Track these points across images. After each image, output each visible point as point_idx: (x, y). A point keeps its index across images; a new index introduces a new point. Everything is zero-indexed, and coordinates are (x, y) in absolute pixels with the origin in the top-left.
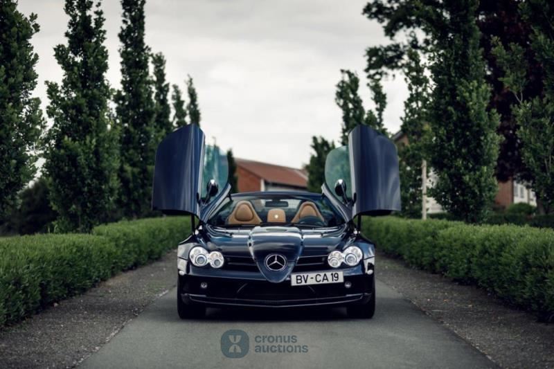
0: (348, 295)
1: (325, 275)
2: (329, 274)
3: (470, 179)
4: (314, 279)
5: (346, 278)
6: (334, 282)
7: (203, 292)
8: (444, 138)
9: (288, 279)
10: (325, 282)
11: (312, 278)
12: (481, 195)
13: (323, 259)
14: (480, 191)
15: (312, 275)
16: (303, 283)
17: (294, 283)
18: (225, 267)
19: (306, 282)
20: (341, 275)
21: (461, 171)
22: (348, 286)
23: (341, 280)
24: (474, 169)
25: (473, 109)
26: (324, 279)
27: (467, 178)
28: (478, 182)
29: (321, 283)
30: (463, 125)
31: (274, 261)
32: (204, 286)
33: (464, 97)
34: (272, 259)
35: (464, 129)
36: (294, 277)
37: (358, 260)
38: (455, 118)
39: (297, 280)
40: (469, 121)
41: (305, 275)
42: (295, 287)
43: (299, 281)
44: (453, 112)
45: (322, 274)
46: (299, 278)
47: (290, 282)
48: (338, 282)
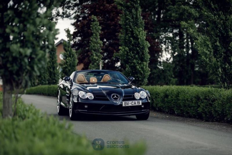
0: (143, 110)
1: (135, 102)
2: (136, 102)
3: (139, 67)
4: (131, 104)
6: (138, 105)
7: (86, 109)
8: (128, 51)
10: (135, 105)
11: (130, 103)
12: (144, 74)
14: (144, 72)
15: (130, 102)
16: (127, 105)
17: (124, 105)
19: (128, 105)
20: (141, 102)
21: (136, 65)
22: (143, 106)
23: (141, 104)
24: (140, 64)
25: (141, 39)
26: (134, 104)
27: (138, 67)
28: (142, 68)
29: (133, 105)
30: (136, 46)
31: (115, 96)
32: (86, 107)
33: (136, 34)
34: (114, 96)
35: (136, 47)
36: (124, 103)
38: (133, 43)
39: (125, 104)
40: (139, 43)
41: (128, 102)
42: (124, 107)
43: (126, 105)
44: (132, 40)
45: (134, 102)
46: (125, 103)
47: (122, 105)
48: (140, 105)
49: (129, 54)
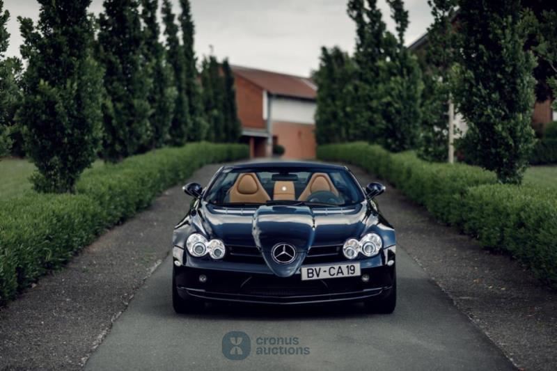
0: (365, 290)
1: (340, 268)
2: (344, 266)
3: (503, 128)
4: (328, 272)
5: (364, 271)
6: (350, 275)
7: (201, 285)
8: (473, 82)
9: (298, 272)
10: (340, 275)
11: (325, 272)
12: (517, 147)
13: (338, 249)
14: (515, 142)
15: (325, 268)
16: (315, 277)
17: (305, 277)
18: (227, 258)
19: (318, 275)
20: (358, 266)
21: (492, 121)
22: (365, 279)
23: (358, 273)
24: (505, 118)
25: (506, 48)
26: (338, 273)
27: (499, 128)
28: (512, 132)
29: (335, 276)
30: (496, 66)
31: (282, 251)
32: (202, 279)
33: (495, 35)
34: (280, 249)
35: (495, 71)
36: (304, 270)
37: (378, 250)
38: (485, 58)
39: (308, 273)
40: (502, 61)
41: (318, 268)
42: (305, 281)
43: (310, 275)
44: (485, 51)
45: (337, 267)
46: (310, 271)
47: (300, 276)
48: (354, 275)
49: (474, 90)
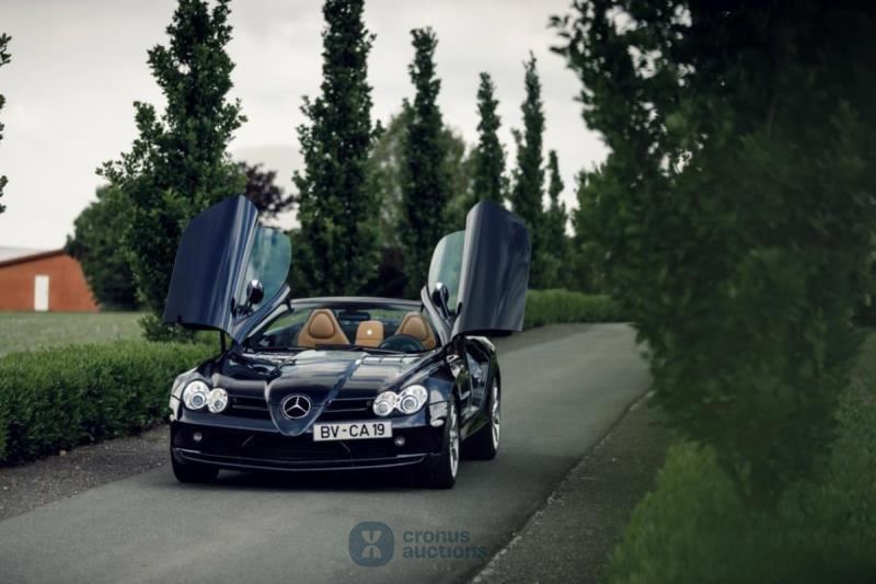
0: (400, 456)
1: (364, 426)
2: (370, 425)
4: (348, 432)
5: (395, 431)
6: (378, 436)
7: (195, 445)
9: (309, 431)
10: (365, 436)
11: (344, 431)
13: (368, 404)
15: (346, 426)
16: (331, 438)
17: (317, 437)
18: (228, 411)
19: (335, 435)
20: (388, 425)
22: (400, 442)
23: (388, 434)
26: (362, 432)
29: (358, 437)
31: (295, 404)
32: (197, 438)
34: (292, 402)
36: (317, 428)
37: (420, 405)
39: (323, 432)
41: (335, 426)
42: (319, 442)
43: (325, 435)
45: (360, 425)
46: (325, 430)
47: (311, 435)
48: (384, 436)
